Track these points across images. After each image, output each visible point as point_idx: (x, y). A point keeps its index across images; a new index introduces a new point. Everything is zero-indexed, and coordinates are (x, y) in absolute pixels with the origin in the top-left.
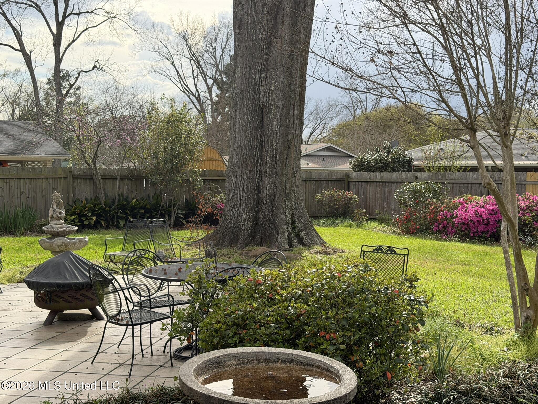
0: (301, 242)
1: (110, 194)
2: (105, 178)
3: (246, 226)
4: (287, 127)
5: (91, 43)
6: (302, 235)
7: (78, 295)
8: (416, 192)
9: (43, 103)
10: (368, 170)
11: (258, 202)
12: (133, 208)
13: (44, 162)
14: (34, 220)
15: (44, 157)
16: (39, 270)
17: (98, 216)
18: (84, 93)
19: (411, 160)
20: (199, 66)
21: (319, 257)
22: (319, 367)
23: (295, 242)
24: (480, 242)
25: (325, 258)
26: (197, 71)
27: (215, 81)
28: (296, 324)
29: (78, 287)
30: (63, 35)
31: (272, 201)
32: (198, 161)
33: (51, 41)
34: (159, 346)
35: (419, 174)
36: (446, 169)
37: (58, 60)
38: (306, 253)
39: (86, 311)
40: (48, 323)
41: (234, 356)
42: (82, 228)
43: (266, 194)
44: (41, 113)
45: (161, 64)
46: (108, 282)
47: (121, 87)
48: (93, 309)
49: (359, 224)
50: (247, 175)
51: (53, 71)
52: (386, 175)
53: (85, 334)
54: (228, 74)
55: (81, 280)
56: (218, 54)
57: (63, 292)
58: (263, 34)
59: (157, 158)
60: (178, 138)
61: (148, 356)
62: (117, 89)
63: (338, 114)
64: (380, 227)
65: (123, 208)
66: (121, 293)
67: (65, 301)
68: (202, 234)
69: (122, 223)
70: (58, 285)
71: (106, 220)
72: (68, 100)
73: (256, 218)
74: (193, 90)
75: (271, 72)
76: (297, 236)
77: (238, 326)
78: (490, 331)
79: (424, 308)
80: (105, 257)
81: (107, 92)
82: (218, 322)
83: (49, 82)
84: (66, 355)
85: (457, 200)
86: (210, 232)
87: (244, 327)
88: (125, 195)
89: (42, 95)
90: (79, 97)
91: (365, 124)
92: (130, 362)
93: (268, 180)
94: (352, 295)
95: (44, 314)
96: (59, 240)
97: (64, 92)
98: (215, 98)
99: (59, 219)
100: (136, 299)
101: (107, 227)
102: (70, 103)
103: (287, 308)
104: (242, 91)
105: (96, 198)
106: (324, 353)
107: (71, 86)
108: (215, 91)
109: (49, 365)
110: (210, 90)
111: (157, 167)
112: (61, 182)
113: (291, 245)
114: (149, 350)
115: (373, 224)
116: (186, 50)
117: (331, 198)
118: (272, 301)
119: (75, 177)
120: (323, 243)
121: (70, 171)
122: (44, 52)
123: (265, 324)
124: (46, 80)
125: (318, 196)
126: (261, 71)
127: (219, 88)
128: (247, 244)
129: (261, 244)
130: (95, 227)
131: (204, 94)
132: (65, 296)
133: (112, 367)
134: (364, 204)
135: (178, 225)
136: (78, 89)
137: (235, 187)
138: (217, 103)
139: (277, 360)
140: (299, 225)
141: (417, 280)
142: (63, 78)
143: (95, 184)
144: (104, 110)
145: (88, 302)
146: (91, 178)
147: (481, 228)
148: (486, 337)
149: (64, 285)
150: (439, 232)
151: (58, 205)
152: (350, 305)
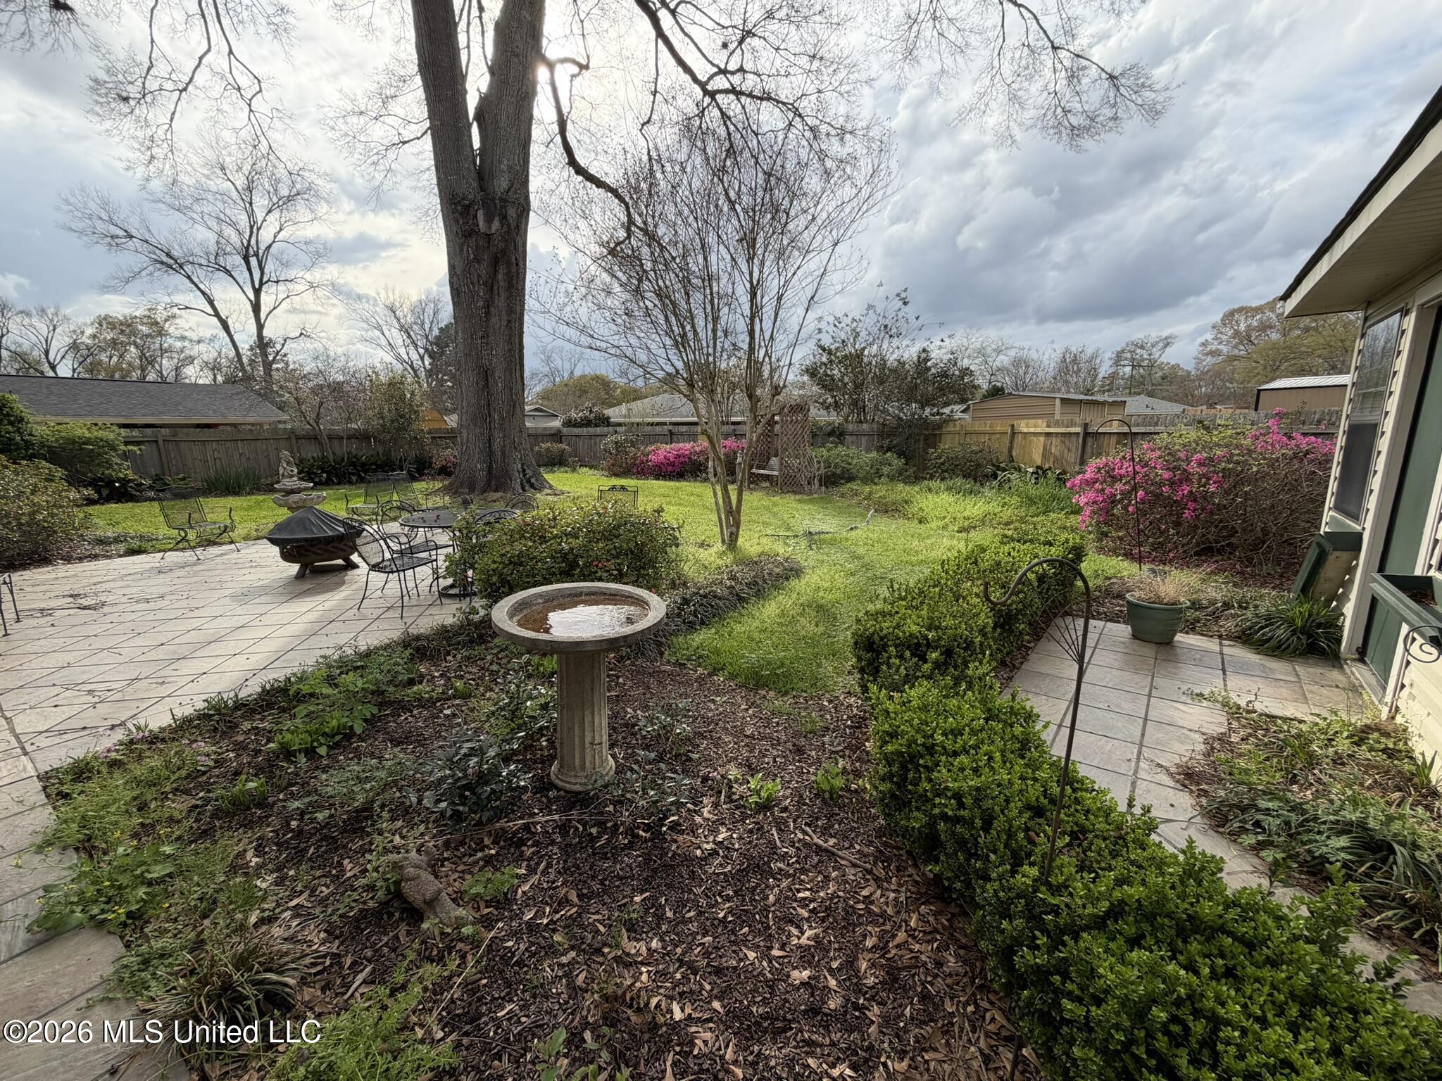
0: (532, 486)
1: (339, 452)
2: (330, 438)
3: (481, 475)
4: (511, 389)
5: (293, 311)
6: (533, 480)
7: (329, 548)
8: (616, 443)
9: (248, 368)
10: (575, 426)
11: (491, 454)
12: (364, 465)
13: (261, 425)
14: (259, 479)
15: (259, 420)
16: (280, 527)
17: (328, 473)
18: (290, 358)
19: (609, 418)
20: (409, 336)
21: (550, 498)
22: (622, 596)
23: (527, 487)
24: (670, 480)
25: (556, 499)
26: (408, 341)
27: (426, 350)
28: (570, 557)
29: (329, 540)
30: (262, 302)
31: (503, 453)
32: (424, 421)
33: (250, 309)
34: (424, 587)
35: (618, 429)
36: (638, 424)
37: (260, 327)
38: (538, 495)
39: (340, 562)
40: (300, 576)
41: (540, 595)
42: (319, 485)
43: (497, 446)
44: (248, 378)
45: (370, 333)
46: (359, 533)
47: (332, 354)
48: (347, 560)
49: (574, 470)
50: (478, 430)
51: (255, 337)
52: (591, 430)
53: (343, 583)
54: (437, 344)
55: (330, 533)
56: (427, 326)
57: (312, 546)
58: (481, 304)
59: (383, 418)
60: (402, 397)
61: (414, 597)
62: (328, 356)
63: (540, 381)
64: (591, 472)
65: (353, 464)
66: (382, 542)
67: (317, 554)
68: (438, 485)
69: (354, 478)
70: (306, 540)
71: (337, 476)
72: (275, 366)
73: (490, 468)
74: (406, 358)
75: (492, 338)
76: (529, 481)
77: (515, 564)
78: (702, 545)
79: (677, 534)
80: (347, 509)
81: (317, 358)
82: (494, 562)
83: (252, 349)
84: (328, 605)
85: (650, 448)
86: (446, 482)
87: (521, 564)
88: (354, 452)
89: (245, 360)
90: (287, 364)
91: (566, 389)
92: (399, 604)
93: (498, 435)
94: (617, 527)
95: (295, 568)
96: (295, 497)
97: (271, 358)
98: (428, 367)
99: (292, 476)
100: (395, 547)
101: (339, 483)
102: (278, 369)
103: (560, 544)
104: (466, 355)
105: (324, 457)
106: (600, 579)
107: (278, 353)
108: (427, 361)
109: (311, 617)
110: (422, 358)
111: (383, 426)
112: (283, 443)
113: (524, 490)
114: (415, 591)
115: (584, 470)
116: (395, 322)
117: (548, 449)
118: (543, 539)
119: (298, 438)
120: (551, 487)
121: (292, 431)
122: (243, 318)
123: (543, 560)
124: (247, 347)
125: (537, 448)
126: (482, 337)
127: (430, 357)
128: (485, 491)
129: (497, 490)
130: (327, 483)
131: (417, 363)
132: (314, 549)
133: (382, 611)
134: (575, 453)
135: (413, 479)
136: (285, 355)
137: (467, 441)
138: (430, 370)
139: (581, 594)
140: (529, 473)
141: (663, 510)
142: (267, 345)
143: (321, 444)
144: (317, 376)
145: (342, 553)
146: (316, 438)
147: (670, 468)
148: (701, 550)
149: (313, 540)
150: (638, 473)
151: (288, 463)
152: (617, 537)
